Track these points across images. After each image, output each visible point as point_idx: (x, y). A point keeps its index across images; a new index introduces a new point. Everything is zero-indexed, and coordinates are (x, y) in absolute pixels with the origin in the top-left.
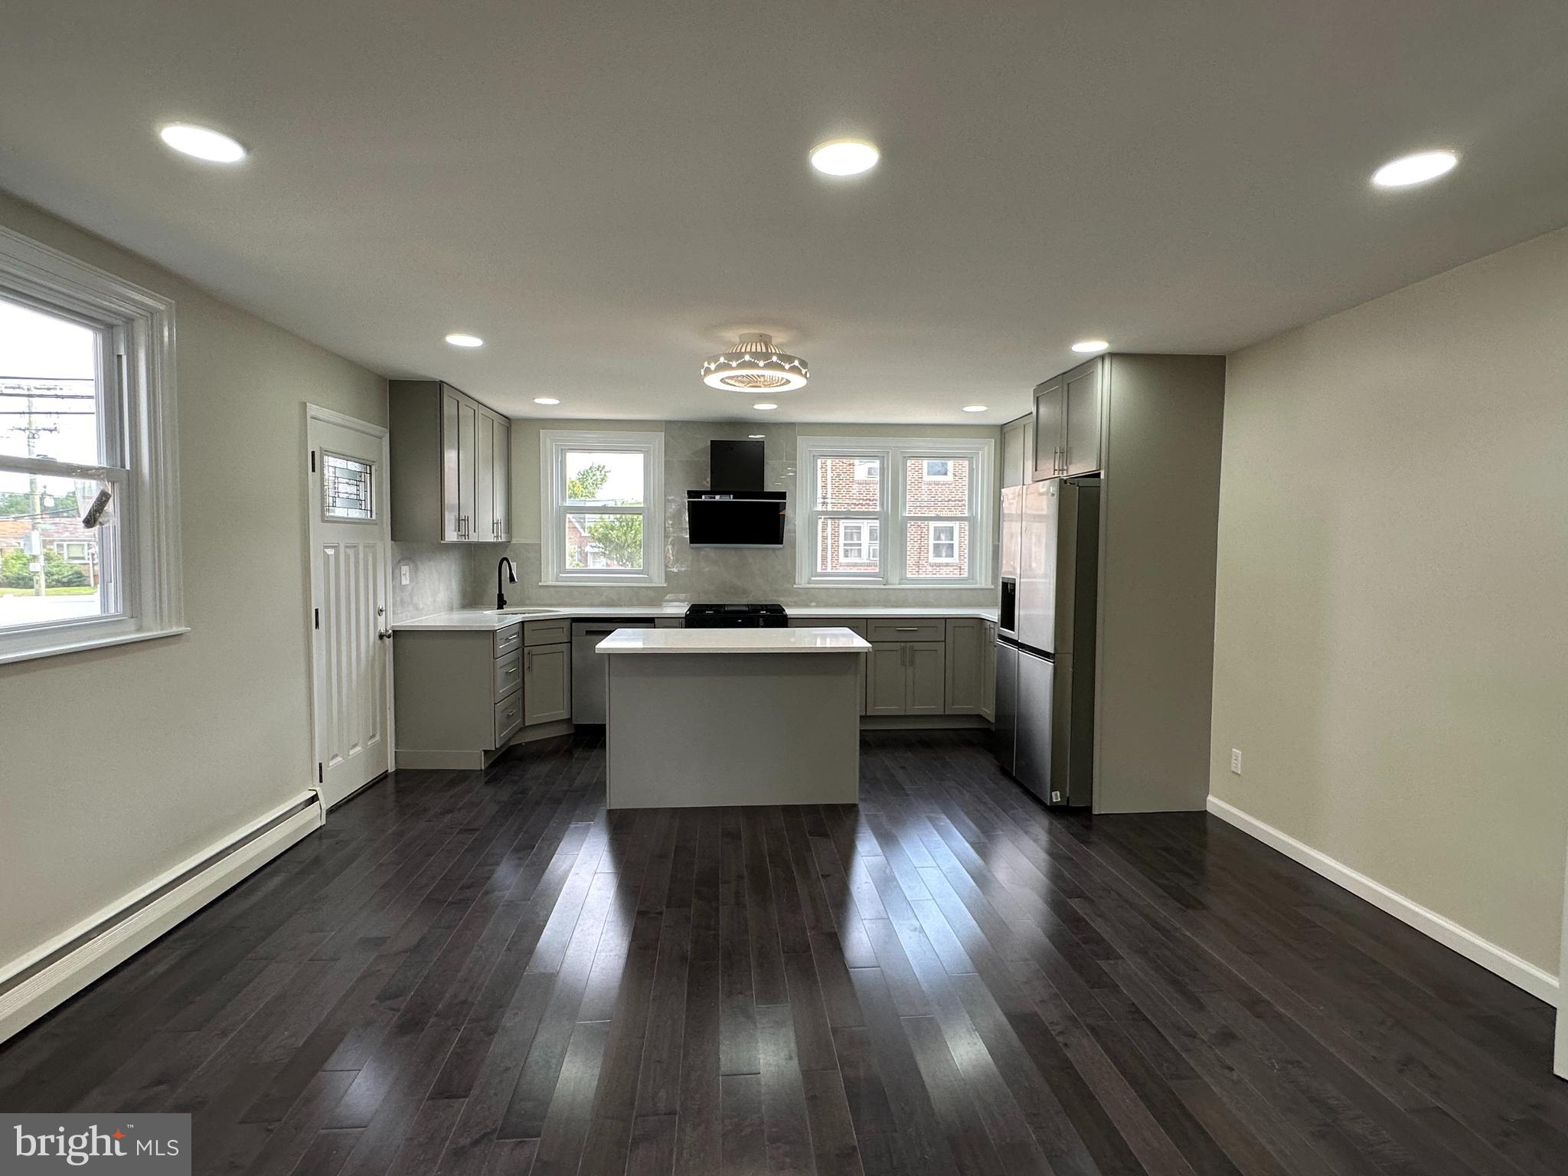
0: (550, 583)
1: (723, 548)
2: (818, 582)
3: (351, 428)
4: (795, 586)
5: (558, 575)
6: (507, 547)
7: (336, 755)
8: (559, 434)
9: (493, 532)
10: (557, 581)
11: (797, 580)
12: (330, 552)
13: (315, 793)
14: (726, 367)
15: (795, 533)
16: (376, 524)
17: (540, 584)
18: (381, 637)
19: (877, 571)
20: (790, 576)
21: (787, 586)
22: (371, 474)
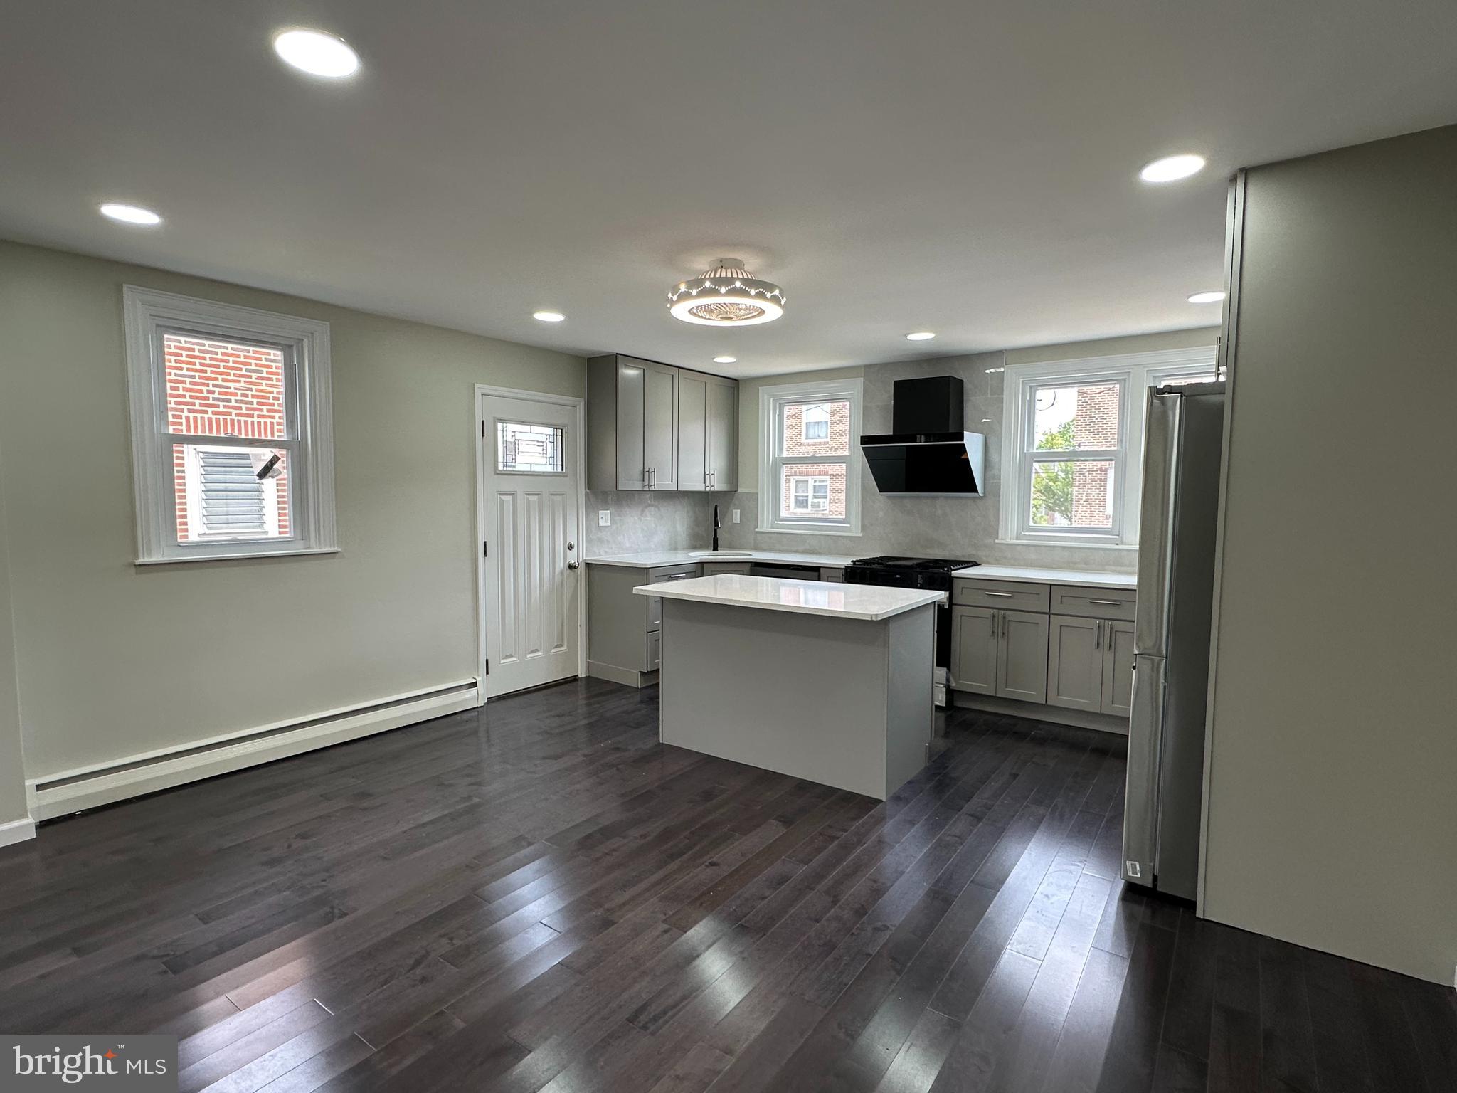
0: (764, 529)
1: (918, 497)
2: (1030, 538)
3: (538, 401)
4: (997, 541)
5: (773, 522)
6: (733, 495)
7: (511, 656)
8: (773, 389)
9: (705, 483)
10: (772, 528)
11: (1000, 534)
12: (508, 499)
13: (475, 681)
14: (687, 296)
15: (1000, 479)
16: (567, 476)
17: (757, 530)
18: (571, 567)
19: (1110, 526)
20: (993, 531)
21: (988, 541)
22: (562, 436)
